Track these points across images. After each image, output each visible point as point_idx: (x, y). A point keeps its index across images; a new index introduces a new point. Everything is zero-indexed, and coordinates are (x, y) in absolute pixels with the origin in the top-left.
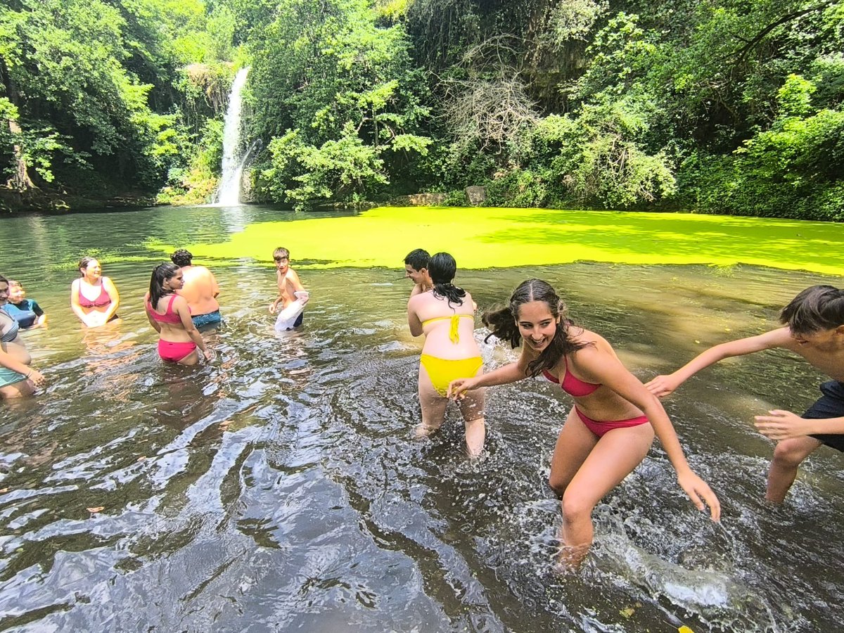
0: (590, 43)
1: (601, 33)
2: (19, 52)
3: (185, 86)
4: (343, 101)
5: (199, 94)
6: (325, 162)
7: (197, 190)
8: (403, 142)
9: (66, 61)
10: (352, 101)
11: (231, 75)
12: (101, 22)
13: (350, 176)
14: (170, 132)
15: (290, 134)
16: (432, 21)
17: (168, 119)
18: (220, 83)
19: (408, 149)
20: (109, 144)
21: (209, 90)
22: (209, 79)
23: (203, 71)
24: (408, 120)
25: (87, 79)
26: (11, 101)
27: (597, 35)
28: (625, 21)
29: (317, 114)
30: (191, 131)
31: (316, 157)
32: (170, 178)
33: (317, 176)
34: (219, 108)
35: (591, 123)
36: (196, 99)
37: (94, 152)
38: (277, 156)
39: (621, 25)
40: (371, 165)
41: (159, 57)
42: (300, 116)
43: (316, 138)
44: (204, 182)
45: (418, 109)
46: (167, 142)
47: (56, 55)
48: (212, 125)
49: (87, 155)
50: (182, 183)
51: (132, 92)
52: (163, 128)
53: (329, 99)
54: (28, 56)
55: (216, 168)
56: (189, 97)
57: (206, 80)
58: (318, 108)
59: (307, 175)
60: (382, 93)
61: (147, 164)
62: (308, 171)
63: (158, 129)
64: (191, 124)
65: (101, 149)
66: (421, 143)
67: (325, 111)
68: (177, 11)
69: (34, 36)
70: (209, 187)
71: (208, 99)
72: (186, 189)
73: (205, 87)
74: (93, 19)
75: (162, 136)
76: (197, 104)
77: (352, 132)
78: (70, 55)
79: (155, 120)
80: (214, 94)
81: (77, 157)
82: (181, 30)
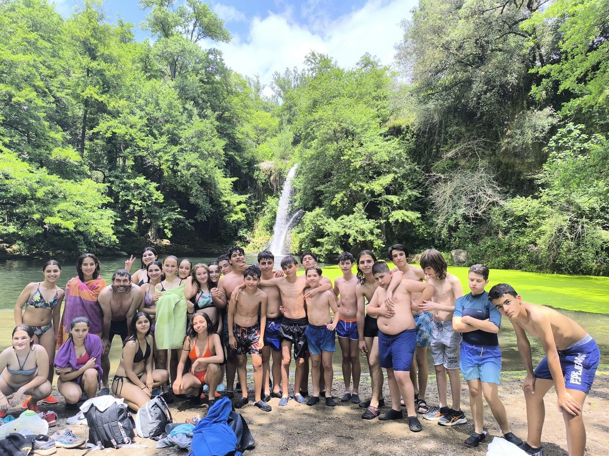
0: (546, 145)
1: (554, 137)
2: (171, 166)
3: (258, 176)
4: (354, 188)
5: (265, 180)
6: (338, 230)
7: (255, 244)
8: (398, 215)
9: (193, 170)
10: (360, 189)
11: (287, 168)
12: (215, 149)
13: (355, 240)
14: (243, 206)
15: (318, 210)
16: (429, 129)
17: (243, 198)
18: (280, 174)
19: (400, 221)
20: (205, 214)
21: (272, 178)
22: (273, 171)
23: (270, 166)
24: (403, 200)
25: (202, 179)
26: (161, 193)
27: (551, 140)
28: (573, 129)
29: (336, 196)
30: (257, 204)
31: (333, 226)
32: (239, 235)
33: (332, 239)
34: (277, 189)
35: (550, 203)
36: (263, 184)
37: (196, 220)
38: (308, 225)
39: (570, 132)
40: (372, 233)
41: (244, 158)
42: (326, 198)
43: (335, 213)
44: (261, 238)
45: (410, 192)
46: (240, 213)
47: (189, 166)
48: (271, 200)
49: (192, 221)
50: (246, 238)
51: (224, 183)
52: (239, 203)
53: (346, 187)
54: (175, 168)
55: (270, 228)
56: (259, 182)
57: (271, 172)
58: (337, 192)
59: (326, 238)
60: (381, 183)
61: (226, 225)
62: (328, 235)
63: (236, 204)
64: (258, 199)
65: (201, 217)
66: (412, 216)
67: (342, 194)
68: (261, 126)
69: (180, 158)
70: (263, 242)
71: (270, 183)
72: (248, 242)
73: (270, 176)
74: (211, 147)
75: (238, 208)
76: (263, 187)
77: (360, 210)
78: (196, 167)
79: (235, 198)
80: (275, 180)
81: (187, 222)
82: (262, 137)
